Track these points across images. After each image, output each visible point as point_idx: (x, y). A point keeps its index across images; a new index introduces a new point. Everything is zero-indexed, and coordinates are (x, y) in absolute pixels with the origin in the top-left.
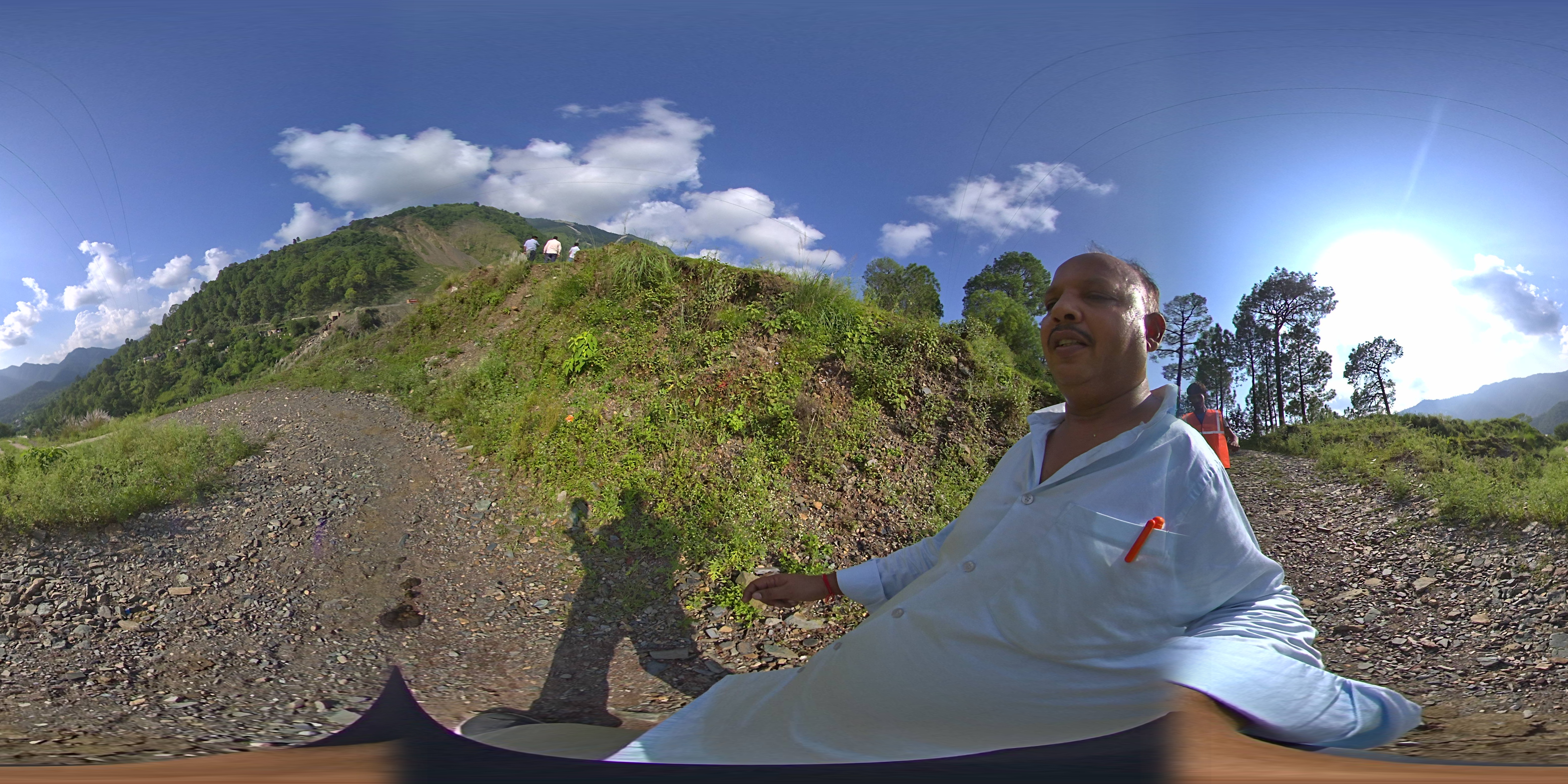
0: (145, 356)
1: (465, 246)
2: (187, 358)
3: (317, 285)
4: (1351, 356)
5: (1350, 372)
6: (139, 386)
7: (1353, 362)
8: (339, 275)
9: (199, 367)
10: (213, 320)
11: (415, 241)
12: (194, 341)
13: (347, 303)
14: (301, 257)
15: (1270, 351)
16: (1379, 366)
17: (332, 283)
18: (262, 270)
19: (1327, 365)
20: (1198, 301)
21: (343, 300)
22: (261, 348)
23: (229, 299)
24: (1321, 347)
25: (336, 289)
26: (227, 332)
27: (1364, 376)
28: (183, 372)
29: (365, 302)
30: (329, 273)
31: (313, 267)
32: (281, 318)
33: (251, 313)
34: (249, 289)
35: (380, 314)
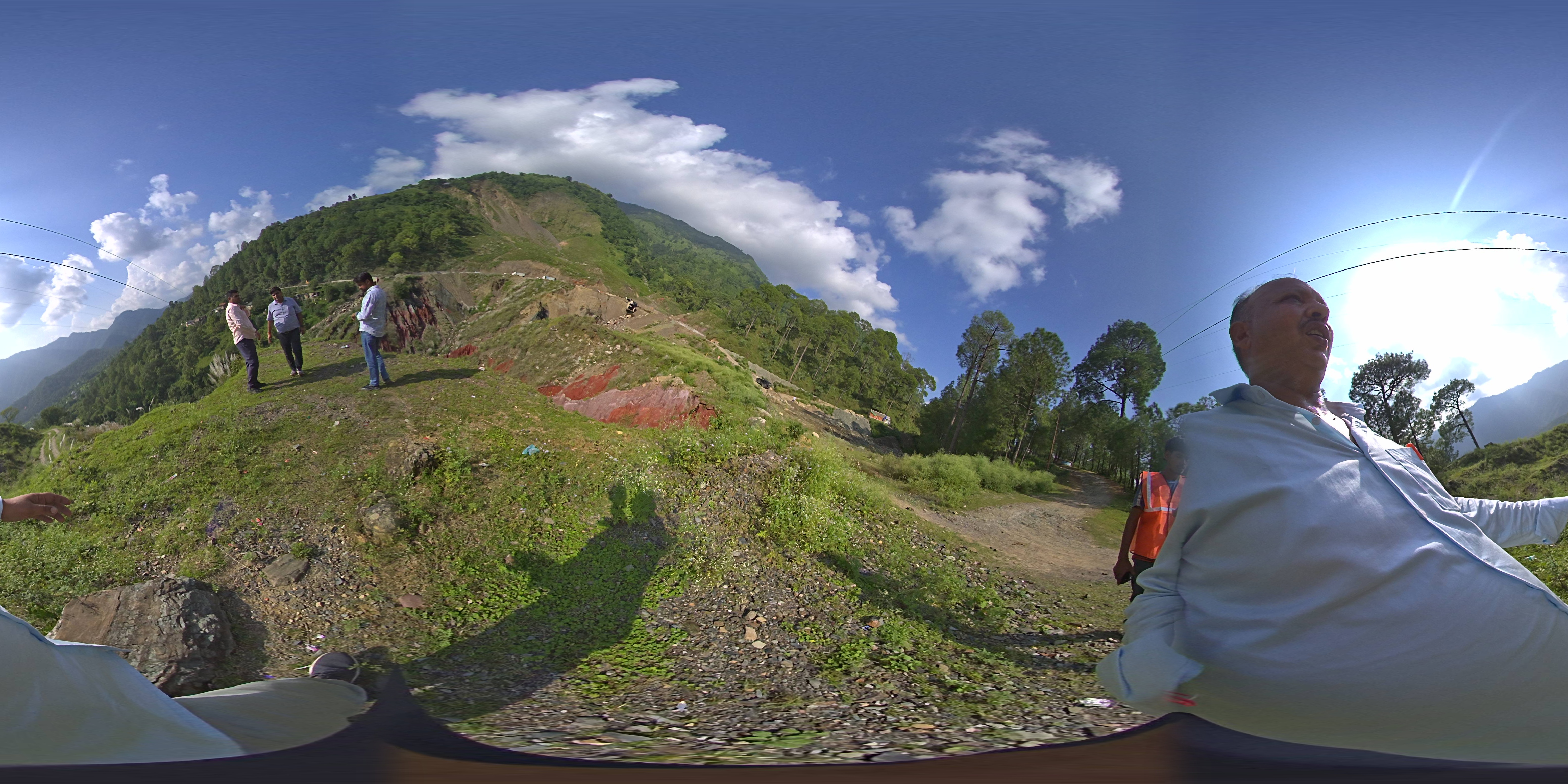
0: (188, 319)
1: (543, 219)
3: (360, 248)
6: (181, 351)
8: (388, 238)
10: (253, 282)
11: (488, 207)
13: (391, 267)
14: (351, 216)
17: (378, 246)
18: (308, 228)
21: (389, 263)
23: (269, 259)
25: (381, 252)
28: (222, 337)
29: (409, 267)
30: (376, 235)
31: (358, 229)
32: (321, 280)
33: (291, 274)
34: (291, 249)
35: (423, 282)
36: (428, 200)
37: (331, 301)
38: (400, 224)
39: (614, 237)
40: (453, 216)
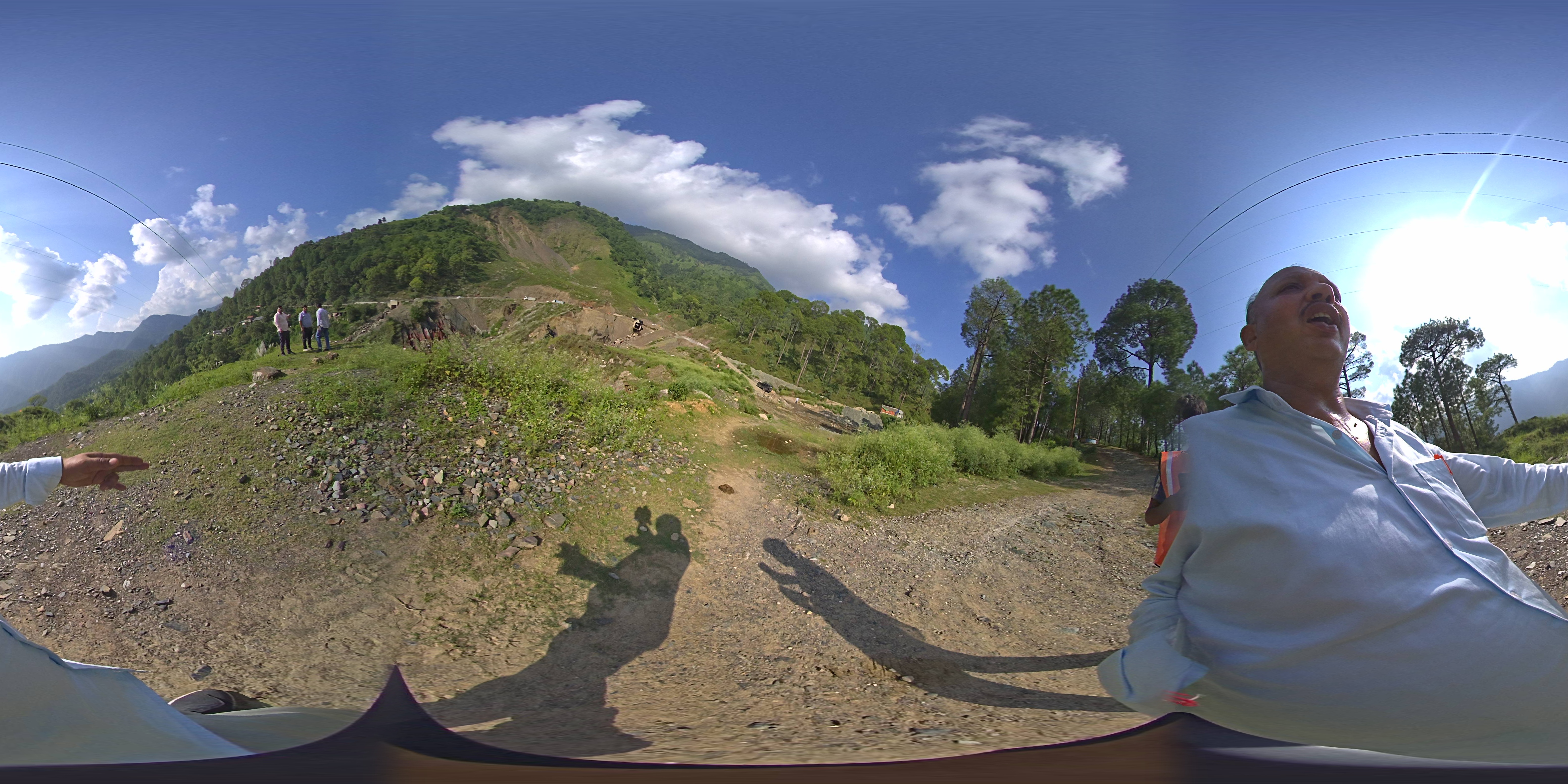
0: (214, 329)
1: (556, 244)
2: (252, 335)
3: (384, 271)
8: (410, 263)
11: (505, 234)
12: (260, 318)
13: (412, 291)
14: (379, 239)
17: (399, 271)
18: (338, 249)
21: (407, 288)
23: (299, 277)
25: (402, 277)
29: (428, 293)
30: (400, 259)
31: (384, 253)
32: (345, 301)
33: (317, 294)
34: (319, 269)
35: (439, 307)
36: (450, 226)
37: (352, 321)
38: (422, 250)
39: (623, 259)
40: (471, 242)
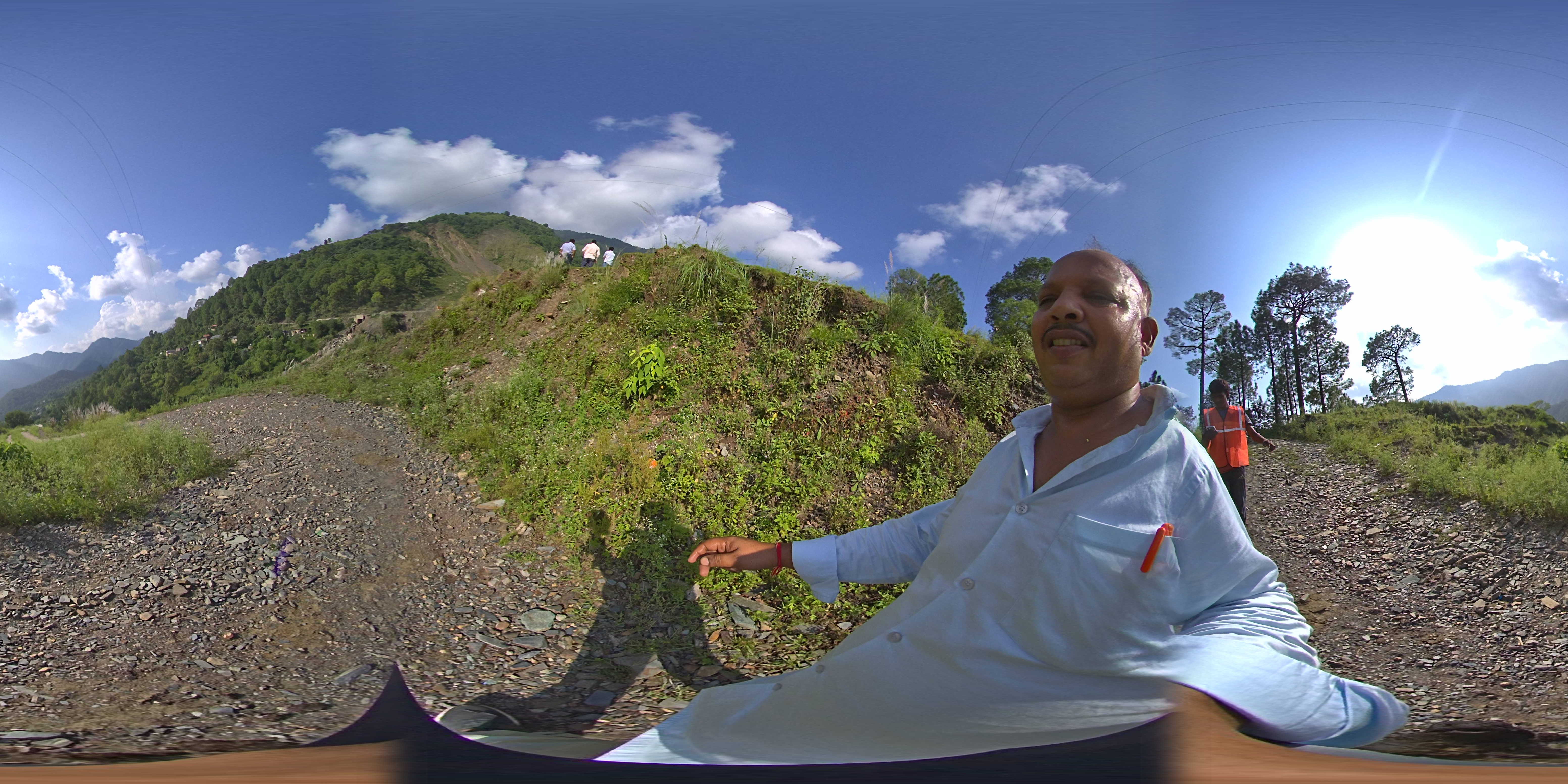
0: (168, 349)
1: (493, 255)
2: (210, 353)
3: (344, 287)
4: (1369, 345)
5: (1368, 360)
6: (160, 378)
7: (1371, 351)
8: (367, 278)
9: (221, 363)
10: (238, 317)
11: (445, 248)
12: (218, 336)
13: (372, 306)
14: (331, 258)
15: (1288, 344)
16: (1396, 354)
17: (359, 286)
18: (291, 268)
19: (1344, 355)
20: (1217, 298)
21: (369, 303)
22: (283, 347)
23: (255, 296)
24: (1338, 338)
25: (363, 292)
26: (251, 330)
27: (1381, 364)
28: (204, 368)
29: (391, 306)
30: (357, 275)
32: (306, 318)
33: (276, 312)
34: (276, 288)
35: (407, 320)
36: (394, 243)
37: (320, 336)
38: (376, 266)
40: (419, 258)
